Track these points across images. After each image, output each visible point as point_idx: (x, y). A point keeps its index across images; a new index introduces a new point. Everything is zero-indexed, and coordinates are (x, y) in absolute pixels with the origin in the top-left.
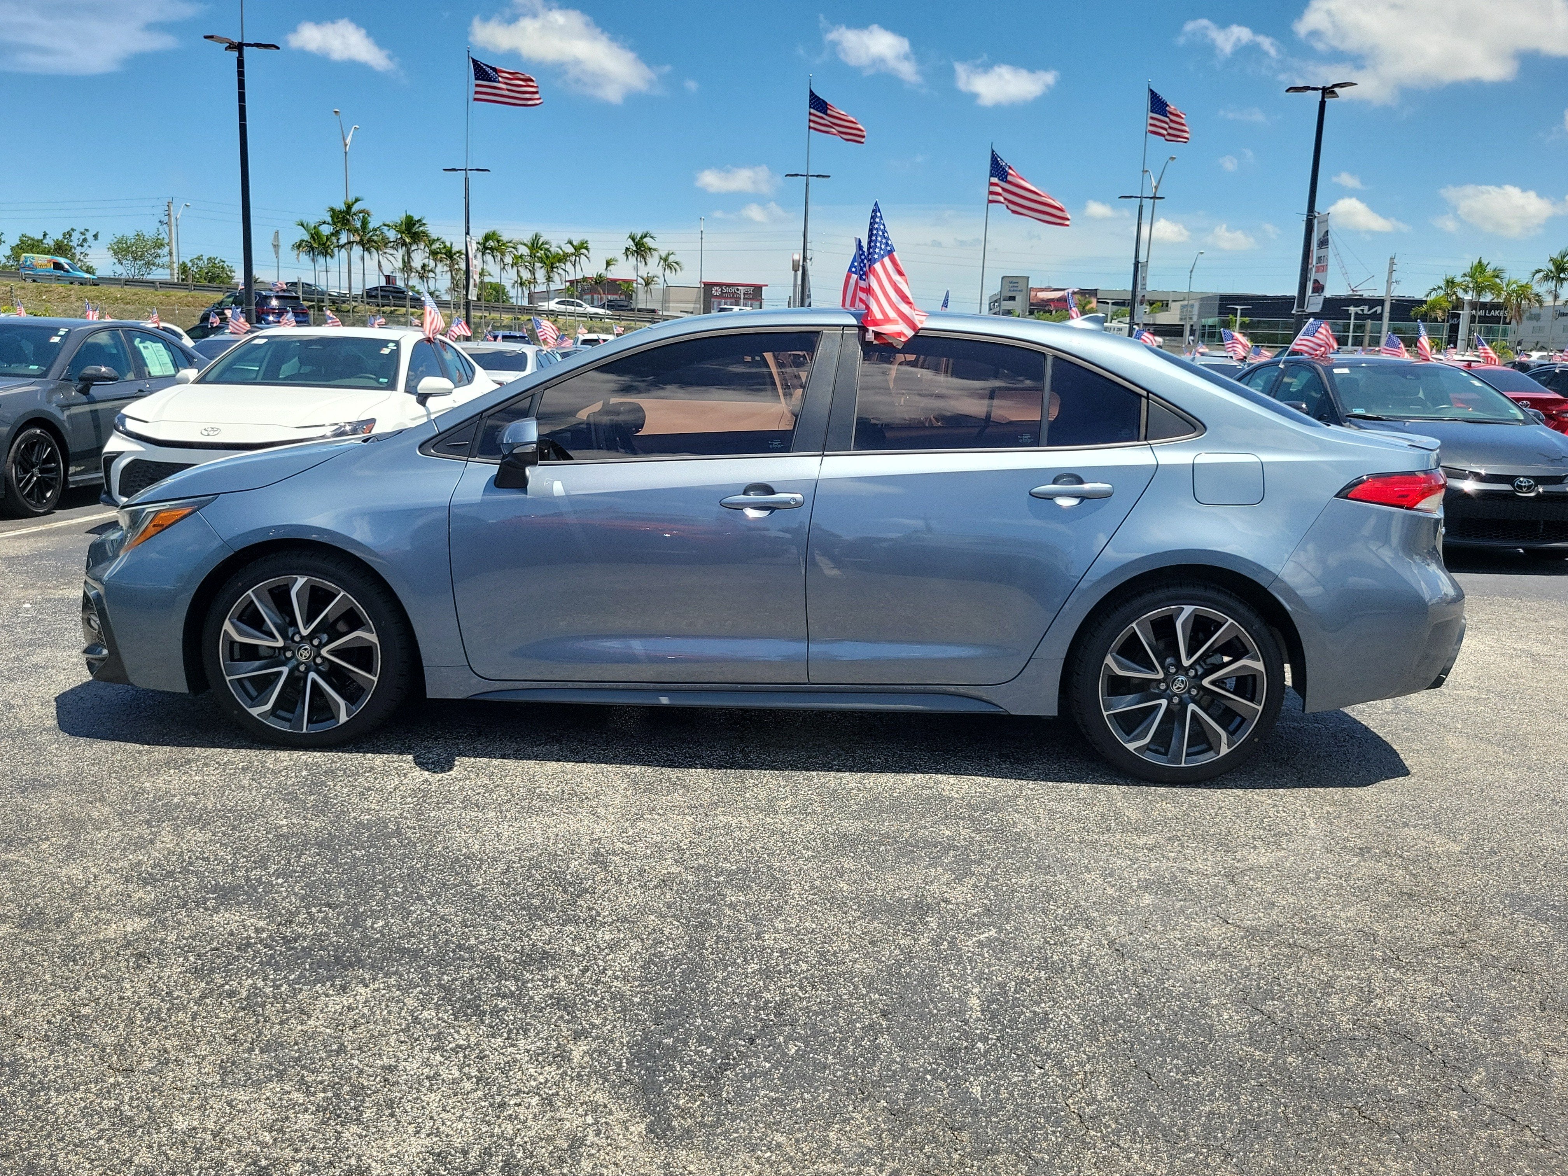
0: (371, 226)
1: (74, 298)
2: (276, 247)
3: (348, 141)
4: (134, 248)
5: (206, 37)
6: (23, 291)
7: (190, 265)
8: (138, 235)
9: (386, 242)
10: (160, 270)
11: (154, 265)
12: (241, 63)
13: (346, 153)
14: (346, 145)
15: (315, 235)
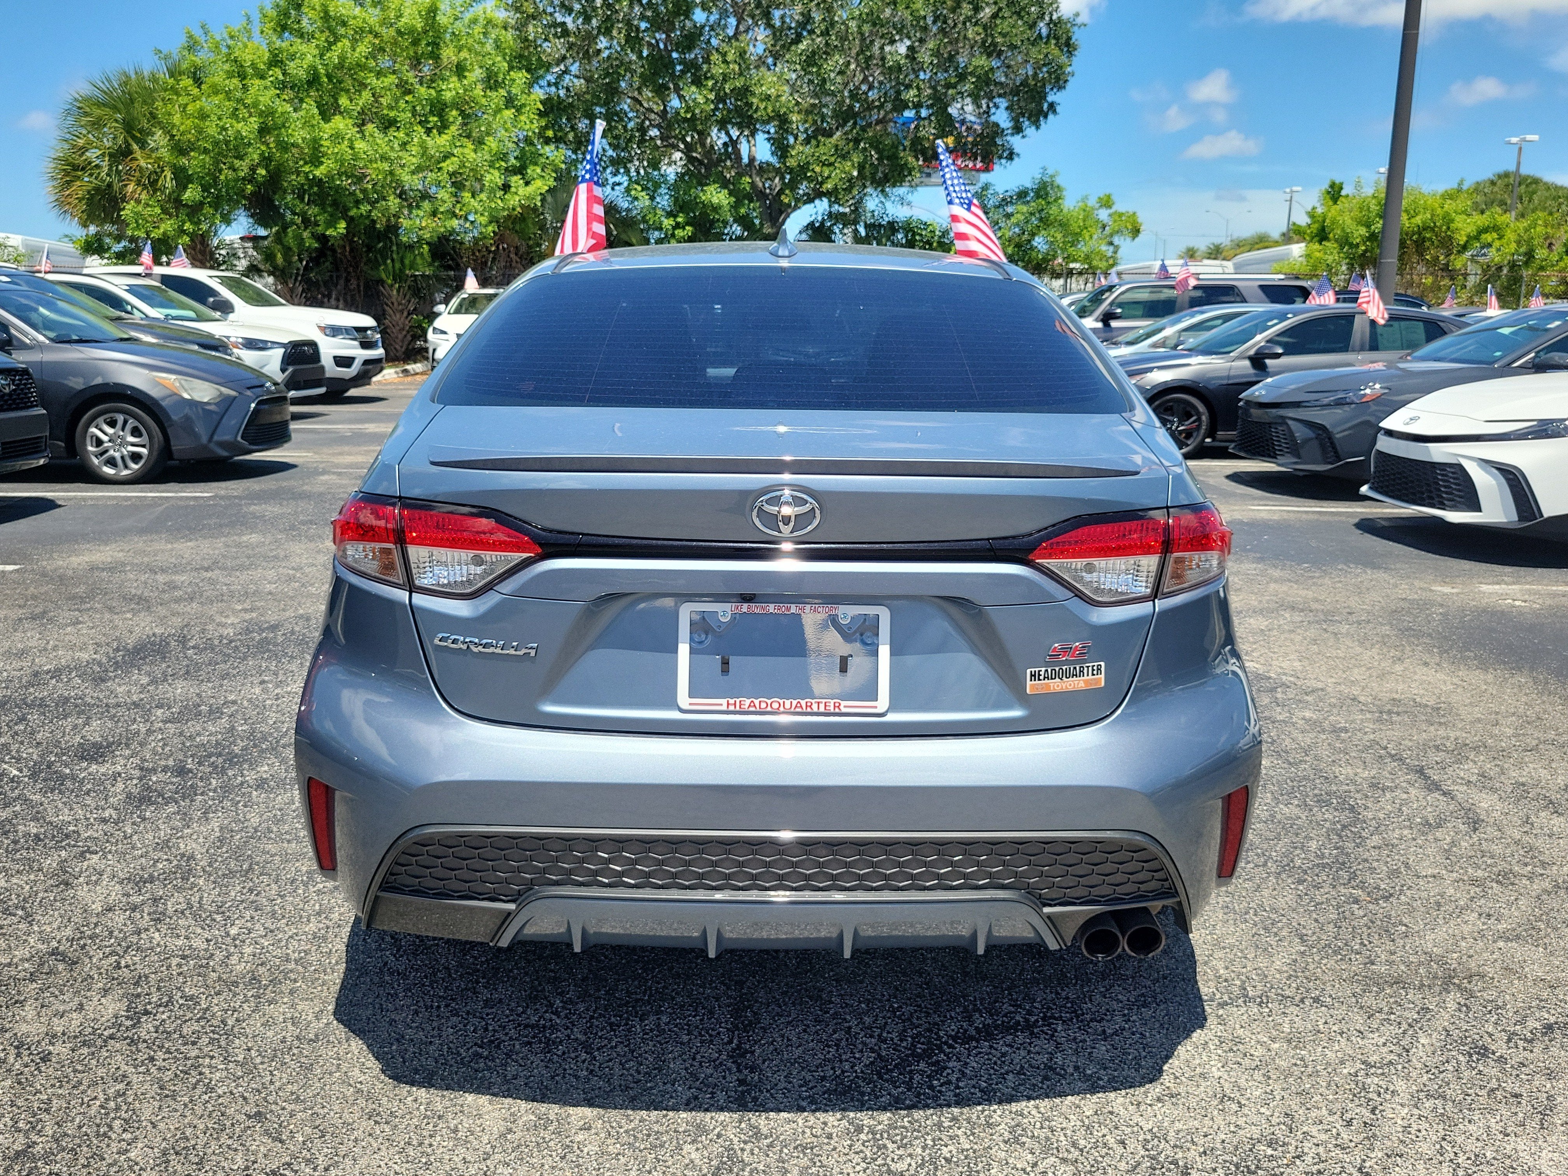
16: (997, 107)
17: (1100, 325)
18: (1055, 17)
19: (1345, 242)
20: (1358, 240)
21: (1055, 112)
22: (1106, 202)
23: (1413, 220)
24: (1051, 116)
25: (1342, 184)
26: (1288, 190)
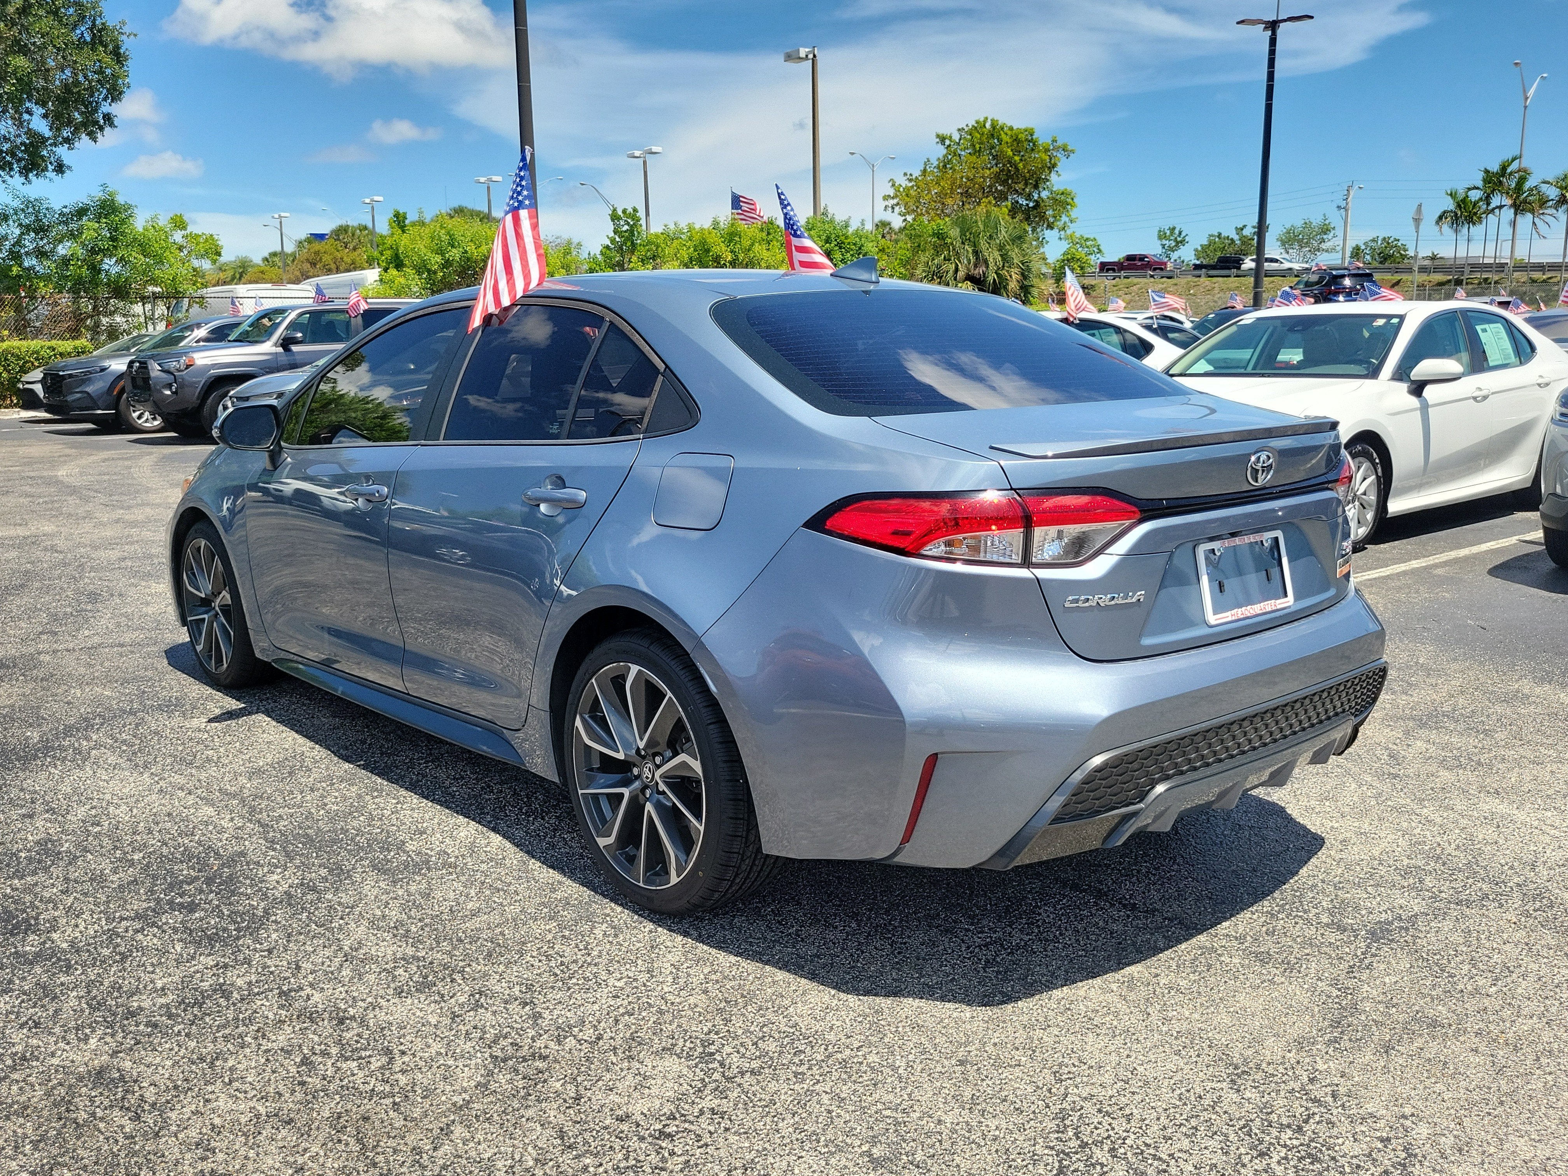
0: (1527, 185)
1: (1216, 290)
2: (1417, 221)
3: (1531, 93)
4: (1301, 237)
5: (1238, 23)
6: (1176, 287)
7: (1363, 247)
8: (1306, 223)
9: (1543, 202)
10: (1325, 254)
11: (1318, 250)
12: (1273, 42)
13: (1526, 107)
14: (1527, 98)
15: (1462, 203)
16: (29, 112)
17: (280, 350)
18: (98, 22)
19: (422, 268)
20: (436, 267)
21: (112, 125)
22: (179, 223)
23: (480, 250)
24: (107, 129)
25: (405, 213)
26: (276, 216)
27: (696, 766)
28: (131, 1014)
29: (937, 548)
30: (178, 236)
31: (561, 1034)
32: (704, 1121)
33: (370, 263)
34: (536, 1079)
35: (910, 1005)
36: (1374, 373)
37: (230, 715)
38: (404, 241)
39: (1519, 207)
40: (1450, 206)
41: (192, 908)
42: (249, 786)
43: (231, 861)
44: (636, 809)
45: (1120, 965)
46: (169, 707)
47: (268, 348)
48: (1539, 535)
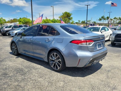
7: (93, 22)
9: (106, 19)
19: (22, 22)
20: (24, 22)
25: (21, 18)
27: (61, 60)
28: (18, 80)
29: (80, 44)
30: (2, 19)
31: (53, 80)
32: (66, 86)
33: (18, 22)
34: (52, 84)
35: (78, 77)
36: (99, 31)
37: (17, 58)
38: (21, 20)
39: (104, 19)
40: (99, 19)
41: (20, 72)
42: (21, 63)
43: (22, 69)
44: (55, 64)
45: (91, 74)
46: (12, 57)
47: (11, 28)
48: (111, 43)
